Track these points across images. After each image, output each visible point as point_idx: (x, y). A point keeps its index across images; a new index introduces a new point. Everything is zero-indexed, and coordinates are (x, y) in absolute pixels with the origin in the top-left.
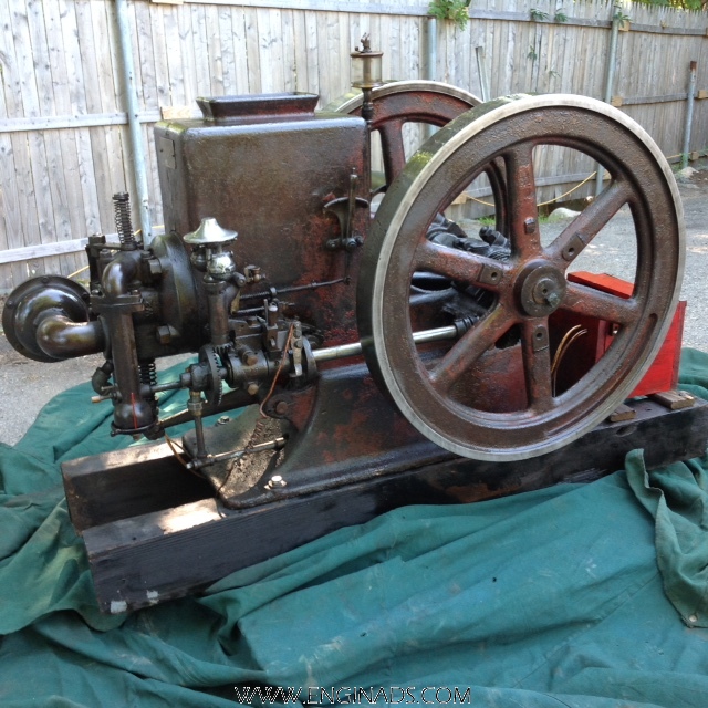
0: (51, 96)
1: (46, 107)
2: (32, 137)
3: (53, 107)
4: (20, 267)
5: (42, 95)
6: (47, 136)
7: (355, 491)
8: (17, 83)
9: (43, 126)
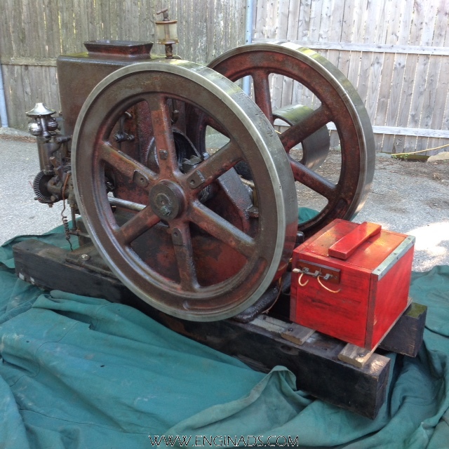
0: (443, 33)
1: (438, 41)
2: (422, 59)
3: (443, 41)
4: (389, 138)
5: (437, 32)
6: (431, 60)
7: (110, 283)
8: (422, 23)
9: (430, 53)
